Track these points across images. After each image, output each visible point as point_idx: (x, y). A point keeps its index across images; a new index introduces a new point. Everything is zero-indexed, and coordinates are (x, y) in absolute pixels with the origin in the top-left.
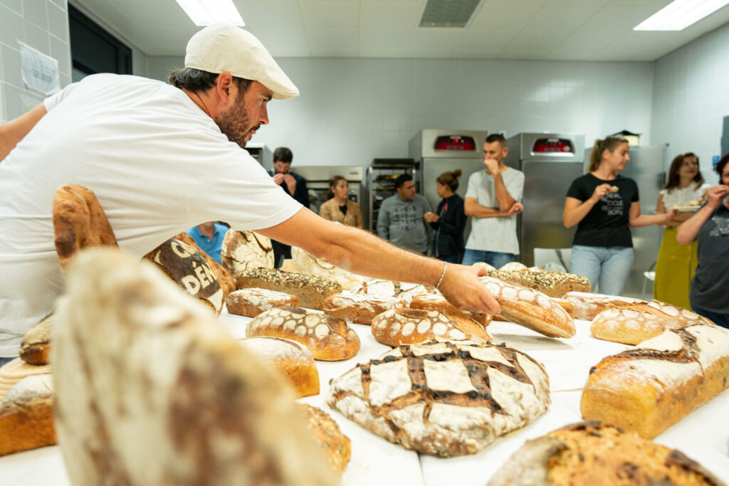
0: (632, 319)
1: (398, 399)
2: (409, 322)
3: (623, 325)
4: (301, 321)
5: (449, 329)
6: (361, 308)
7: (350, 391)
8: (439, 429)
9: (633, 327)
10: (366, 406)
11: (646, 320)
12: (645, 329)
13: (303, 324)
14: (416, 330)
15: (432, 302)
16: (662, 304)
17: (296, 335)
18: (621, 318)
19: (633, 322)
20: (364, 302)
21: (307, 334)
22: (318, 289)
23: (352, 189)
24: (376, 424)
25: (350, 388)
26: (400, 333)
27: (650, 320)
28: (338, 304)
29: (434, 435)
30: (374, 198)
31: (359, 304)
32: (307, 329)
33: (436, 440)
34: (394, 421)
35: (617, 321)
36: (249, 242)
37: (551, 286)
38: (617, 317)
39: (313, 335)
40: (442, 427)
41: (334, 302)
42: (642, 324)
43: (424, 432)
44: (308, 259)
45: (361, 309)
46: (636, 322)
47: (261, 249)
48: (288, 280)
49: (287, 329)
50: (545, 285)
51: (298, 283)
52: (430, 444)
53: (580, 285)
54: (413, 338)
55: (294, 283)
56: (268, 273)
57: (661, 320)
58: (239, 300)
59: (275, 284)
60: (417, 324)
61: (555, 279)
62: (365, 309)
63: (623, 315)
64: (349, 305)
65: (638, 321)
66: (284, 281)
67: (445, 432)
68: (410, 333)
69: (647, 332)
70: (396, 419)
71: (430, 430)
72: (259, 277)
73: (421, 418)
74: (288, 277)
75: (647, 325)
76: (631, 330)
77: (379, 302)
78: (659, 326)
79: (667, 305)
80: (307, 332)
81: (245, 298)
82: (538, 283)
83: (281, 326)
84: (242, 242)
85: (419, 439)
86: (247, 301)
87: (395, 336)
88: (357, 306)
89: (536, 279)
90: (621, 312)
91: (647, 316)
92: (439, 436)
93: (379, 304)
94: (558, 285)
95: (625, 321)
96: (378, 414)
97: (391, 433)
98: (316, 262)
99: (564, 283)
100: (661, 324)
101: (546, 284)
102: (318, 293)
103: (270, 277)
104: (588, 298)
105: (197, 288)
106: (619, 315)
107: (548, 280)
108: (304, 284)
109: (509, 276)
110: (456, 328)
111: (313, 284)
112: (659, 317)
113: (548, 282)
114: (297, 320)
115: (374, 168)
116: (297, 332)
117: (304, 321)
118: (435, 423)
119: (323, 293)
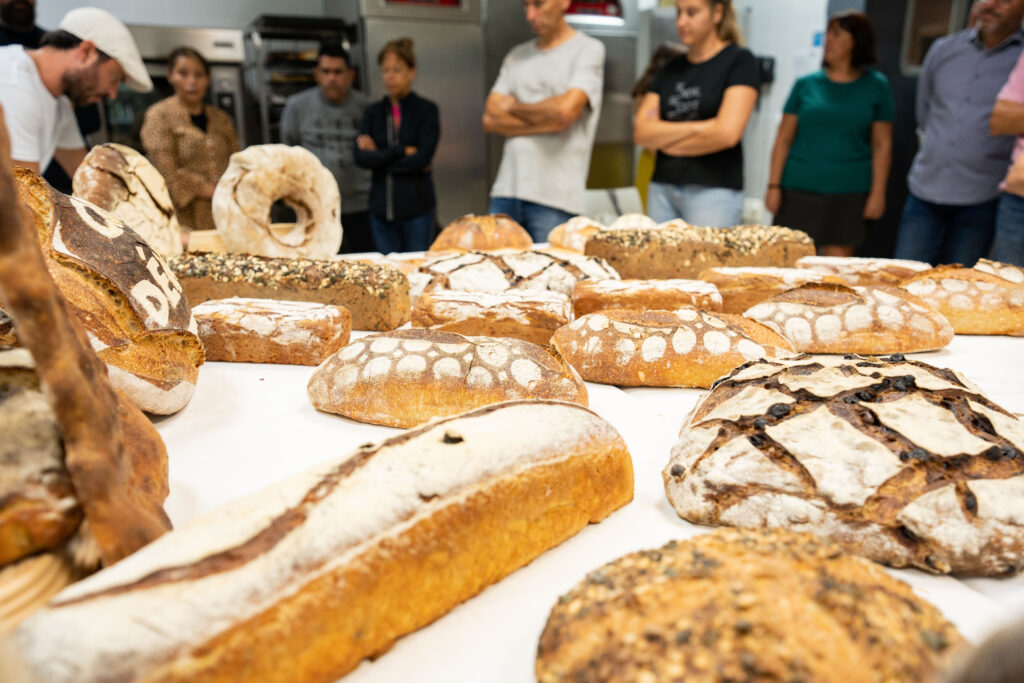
0: (960, 293)
1: (885, 484)
2: (651, 335)
3: (947, 304)
4: (469, 358)
5: (733, 340)
6: (498, 318)
7: (754, 485)
8: (1001, 527)
9: (963, 305)
10: (822, 508)
11: (981, 293)
12: (981, 308)
13: (476, 362)
14: (670, 348)
15: (619, 293)
16: (997, 264)
17: (472, 388)
18: (942, 294)
19: (961, 297)
20: (504, 305)
21: (497, 383)
22: (370, 289)
23: (221, 81)
24: (859, 539)
25: (751, 479)
26: (637, 358)
27: (987, 292)
28: (446, 315)
29: (998, 541)
30: (269, 99)
31: (494, 310)
32: (493, 372)
33: (1005, 549)
34: (912, 528)
35: (935, 299)
36: (134, 195)
37: (754, 251)
38: (934, 292)
39: (511, 383)
40: (1002, 521)
41: (437, 313)
42: (976, 300)
43: (980, 538)
44: (253, 228)
45: (499, 321)
46: (966, 298)
47: (158, 212)
48: (286, 274)
49: (445, 378)
50: (742, 250)
51: (318, 280)
52: (993, 558)
53: (799, 246)
54: (669, 365)
55: (305, 280)
56: (229, 263)
57: (1003, 290)
58: (213, 327)
59: (251, 285)
60: (668, 337)
61: (759, 239)
62: (507, 319)
63: (944, 289)
64: (473, 315)
65: (969, 296)
66: (278, 278)
67: (1011, 530)
68: (660, 355)
69: (985, 312)
70: (915, 523)
71: (988, 531)
72: (204, 273)
73: (959, 512)
74: (285, 269)
75: (983, 301)
76: (961, 311)
77: (535, 303)
78: (1001, 300)
79: (1003, 266)
80: (495, 378)
81: (234, 322)
82: (731, 247)
83: (428, 374)
84: (120, 197)
85: (975, 551)
86: (238, 328)
87: (627, 366)
88: (490, 315)
89: (726, 239)
90: (939, 283)
91: (981, 285)
92: (1008, 541)
93: (539, 308)
94: (764, 248)
95: (948, 298)
96: (860, 519)
97: (902, 551)
98: (270, 233)
99: (775, 244)
100: (1003, 298)
101: (745, 247)
102: (371, 296)
103: (238, 272)
104: (843, 266)
105: (165, 309)
106: (937, 290)
107: (748, 240)
108: (333, 281)
109: (681, 237)
110: (744, 337)
111: (356, 279)
112: (998, 286)
113: (748, 244)
114: (459, 357)
115: (264, 36)
116: (471, 380)
117: (475, 355)
118: (990, 518)
119: (382, 296)
